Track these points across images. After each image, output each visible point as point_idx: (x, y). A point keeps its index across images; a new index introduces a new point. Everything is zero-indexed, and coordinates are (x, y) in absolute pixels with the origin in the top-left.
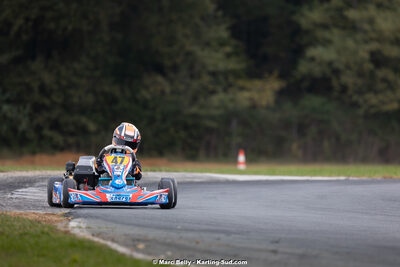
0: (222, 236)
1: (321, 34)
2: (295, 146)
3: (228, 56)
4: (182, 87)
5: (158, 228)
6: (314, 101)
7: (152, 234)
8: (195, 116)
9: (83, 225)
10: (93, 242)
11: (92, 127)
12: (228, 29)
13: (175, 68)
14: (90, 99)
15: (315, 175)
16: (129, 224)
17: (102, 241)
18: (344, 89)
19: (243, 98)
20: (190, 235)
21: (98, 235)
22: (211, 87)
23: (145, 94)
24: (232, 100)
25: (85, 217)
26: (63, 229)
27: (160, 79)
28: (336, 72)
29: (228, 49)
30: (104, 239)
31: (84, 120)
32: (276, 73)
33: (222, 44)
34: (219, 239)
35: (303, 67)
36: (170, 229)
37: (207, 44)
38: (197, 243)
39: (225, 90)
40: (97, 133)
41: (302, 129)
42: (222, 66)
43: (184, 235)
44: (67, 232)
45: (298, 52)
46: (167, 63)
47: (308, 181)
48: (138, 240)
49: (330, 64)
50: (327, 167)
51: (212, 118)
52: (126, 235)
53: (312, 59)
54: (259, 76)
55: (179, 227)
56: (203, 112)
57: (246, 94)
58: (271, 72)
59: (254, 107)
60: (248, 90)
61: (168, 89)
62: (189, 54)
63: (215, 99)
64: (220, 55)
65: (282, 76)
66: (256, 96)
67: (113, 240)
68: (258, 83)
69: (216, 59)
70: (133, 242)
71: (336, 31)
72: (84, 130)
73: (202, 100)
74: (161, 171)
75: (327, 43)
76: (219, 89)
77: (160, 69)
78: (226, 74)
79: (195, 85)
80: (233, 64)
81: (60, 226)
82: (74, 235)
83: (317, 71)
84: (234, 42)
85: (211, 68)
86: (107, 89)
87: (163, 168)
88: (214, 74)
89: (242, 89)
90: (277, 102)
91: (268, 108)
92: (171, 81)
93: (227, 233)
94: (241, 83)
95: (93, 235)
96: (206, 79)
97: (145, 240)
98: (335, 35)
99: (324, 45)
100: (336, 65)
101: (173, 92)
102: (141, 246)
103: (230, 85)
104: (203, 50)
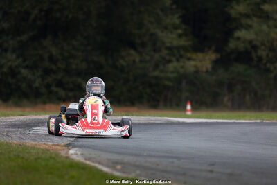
0: (175, 160)
1: (244, 21)
2: (226, 99)
3: (180, 36)
4: (148, 58)
5: (131, 154)
6: (239, 68)
7: (127, 159)
8: (156, 78)
9: (79, 153)
10: (85, 164)
12: (180, 17)
13: (143, 45)
14: (84, 66)
15: (240, 119)
16: (110, 152)
17: (93, 164)
18: (260, 59)
19: (190, 66)
20: (153, 160)
21: (89, 159)
22: (168, 58)
23: (122, 62)
24: (182, 67)
25: (80, 147)
26: (65, 155)
27: (132, 52)
28: (255, 48)
29: (180, 31)
30: (93, 162)
31: (79, 80)
32: (213, 48)
33: (176, 28)
34: (173, 162)
35: (232, 45)
36: (139, 155)
37: (166, 28)
38: (158, 165)
39: (178, 60)
41: (230, 88)
42: (175, 43)
43: (149, 159)
44: (67, 157)
45: (229, 34)
46: (138, 41)
47: (234, 123)
48: (117, 163)
49: (251, 42)
50: (248, 114)
51: (169, 79)
52: (108, 160)
53: (238, 39)
54: (202, 51)
55: (145, 154)
56: (162, 75)
57: (192, 63)
58: (210, 48)
59: (197, 72)
60: (194, 60)
61: (137, 60)
62: (152, 35)
63: (171, 66)
64: (174, 36)
65: (217, 51)
66: (199, 64)
67: (99, 163)
68: (200, 55)
69: (171, 38)
70: (113, 165)
71: (255, 19)
72: (79, 87)
73: (161, 67)
74: (132, 115)
75: (248, 27)
76: (174, 59)
77: (133, 45)
78: (178, 48)
79: (157, 56)
80: (183, 42)
81: (63, 153)
82: (72, 159)
83: (241, 46)
84: (183, 26)
85: (168, 45)
86: (96, 59)
87: (134, 114)
88: (170, 49)
89: (189, 59)
90: (213, 68)
91: (207, 71)
92: (141, 54)
93: (179, 158)
94: (189, 55)
95: (86, 159)
96: (164, 52)
97: (122, 163)
98: (255, 22)
99: (246, 29)
100: (255, 43)
101: (141, 61)
102: (119, 167)
103: (181, 56)
104: (162, 32)
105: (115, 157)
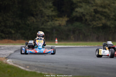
0: (51, 64)
1: (79, 4)
2: (72, 37)
3: (52, 11)
4: (39, 20)
5: (33, 61)
6: (77, 24)
7: (31, 63)
9: (11, 61)
10: (14, 66)
11: (13, 32)
12: (52, 3)
13: (37, 15)
14: (12, 24)
15: (78, 45)
16: (24, 60)
17: (17, 66)
18: (86, 20)
19: (57, 23)
21: (15, 64)
22: (47, 20)
23: (28, 22)
24: (54, 24)
25: (12, 58)
27: (33, 18)
28: (84, 15)
29: (52, 9)
30: (17, 65)
31: (11, 30)
32: (66, 16)
33: (50, 7)
34: (50, 65)
35: (74, 14)
36: (36, 62)
37: (46, 8)
38: (44, 66)
39: (51, 21)
40: (14, 34)
41: (74, 32)
42: (50, 14)
43: (41, 63)
44: (6, 63)
45: (73, 9)
46: (35, 13)
47: (76, 47)
48: (27, 65)
49: (82, 13)
50: (81, 43)
51: (48, 29)
52: (24, 64)
53: (77, 12)
54: (61, 17)
55: (39, 61)
56: (45, 27)
58: (65, 16)
59: (60, 25)
60: (58, 21)
61: (35, 21)
62: (41, 10)
63: (49, 24)
64: (50, 11)
65: (68, 17)
66: (60, 22)
67: (20, 65)
68: (61, 19)
69: (49, 12)
70: (25, 66)
71: (83, 3)
72: (11, 33)
73: (45, 24)
76: (50, 20)
77: (33, 15)
78: (52, 16)
79: (43, 19)
80: (54, 13)
81: (4, 61)
82: (8, 64)
83: (78, 15)
84: (54, 7)
85: (47, 15)
86: (17, 21)
88: (48, 16)
89: (56, 20)
90: (67, 24)
91: (64, 26)
92: (36, 19)
93: (53, 63)
94: (56, 19)
95: (14, 64)
96: (46, 18)
97: (29, 65)
99: (80, 8)
100: (84, 13)
101: (36, 22)
102: (28, 67)
103: (53, 19)
104: (45, 9)
105: (26, 63)
